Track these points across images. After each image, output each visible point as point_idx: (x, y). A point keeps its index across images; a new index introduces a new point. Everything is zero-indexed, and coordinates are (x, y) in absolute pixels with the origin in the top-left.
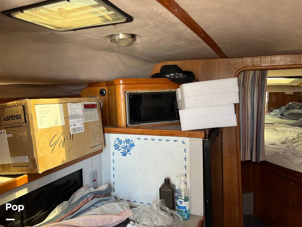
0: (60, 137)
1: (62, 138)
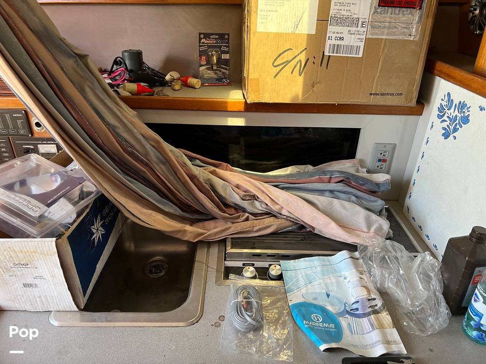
0: (298, 55)
1: (303, 57)
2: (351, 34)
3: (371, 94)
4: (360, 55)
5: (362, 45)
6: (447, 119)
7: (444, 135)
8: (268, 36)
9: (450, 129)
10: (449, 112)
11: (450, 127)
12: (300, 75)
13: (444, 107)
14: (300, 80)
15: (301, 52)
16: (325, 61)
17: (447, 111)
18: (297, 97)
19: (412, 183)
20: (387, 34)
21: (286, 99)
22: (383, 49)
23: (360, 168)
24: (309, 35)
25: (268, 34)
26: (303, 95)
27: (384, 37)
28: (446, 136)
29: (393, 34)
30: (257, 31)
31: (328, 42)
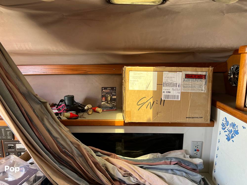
0: (149, 100)
1: (151, 101)
2: (174, 90)
3: (187, 118)
4: (179, 99)
5: (180, 95)
6: (227, 131)
7: (227, 139)
8: (134, 92)
9: (229, 136)
10: (227, 127)
11: (230, 135)
12: (151, 109)
13: (225, 124)
14: (151, 111)
15: (150, 99)
16: (163, 102)
17: (226, 126)
18: (150, 119)
19: (215, 163)
20: (191, 90)
21: (145, 120)
22: (190, 97)
23: (186, 155)
24: (153, 91)
25: (134, 91)
26: (153, 118)
27: (190, 91)
28: (228, 139)
29: (194, 90)
30: (129, 89)
31: (163, 94)
